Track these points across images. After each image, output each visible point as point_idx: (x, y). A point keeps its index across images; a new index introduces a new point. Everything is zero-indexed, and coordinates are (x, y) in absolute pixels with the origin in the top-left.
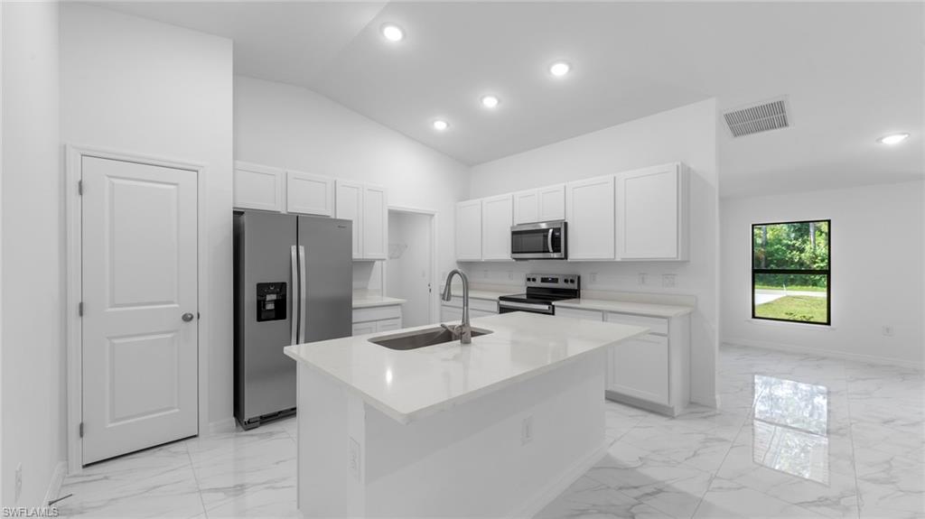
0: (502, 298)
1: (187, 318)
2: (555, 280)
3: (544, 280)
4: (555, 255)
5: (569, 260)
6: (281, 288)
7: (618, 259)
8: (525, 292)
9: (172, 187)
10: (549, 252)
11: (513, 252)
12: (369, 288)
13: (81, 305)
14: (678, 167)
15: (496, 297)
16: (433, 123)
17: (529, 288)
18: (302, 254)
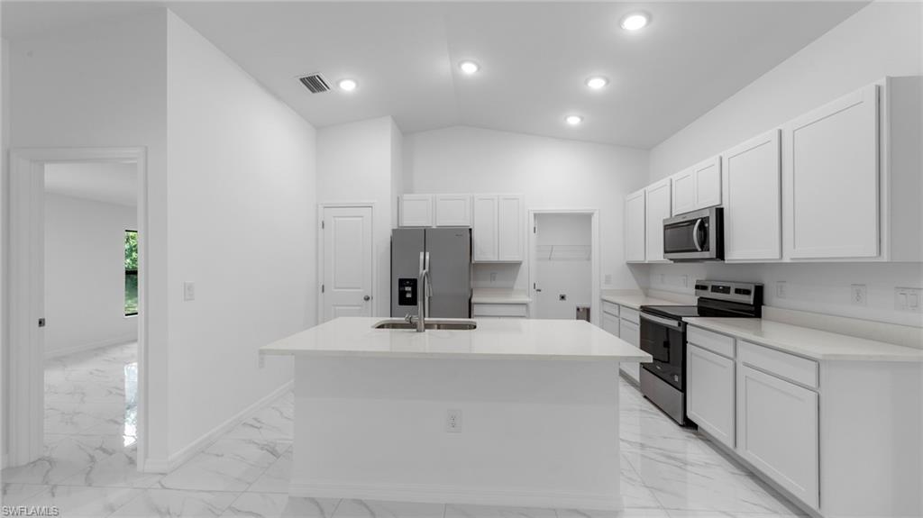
0: (645, 309)
1: (367, 299)
2: (726, 290)
3: (715, 289)
4: (706, 255)
5: (726, 262)
6: (413, 283)
7: (786, 260)
8: (696, 304)
9: (360, 219)
10: (697, 251)
11: (666, 252)
12: (515, 287)
13: (323, 286)
14: (879, 89)
15: (637, 306)
16: (565, 119)
17: (701, 300)
18: (427, 257)
